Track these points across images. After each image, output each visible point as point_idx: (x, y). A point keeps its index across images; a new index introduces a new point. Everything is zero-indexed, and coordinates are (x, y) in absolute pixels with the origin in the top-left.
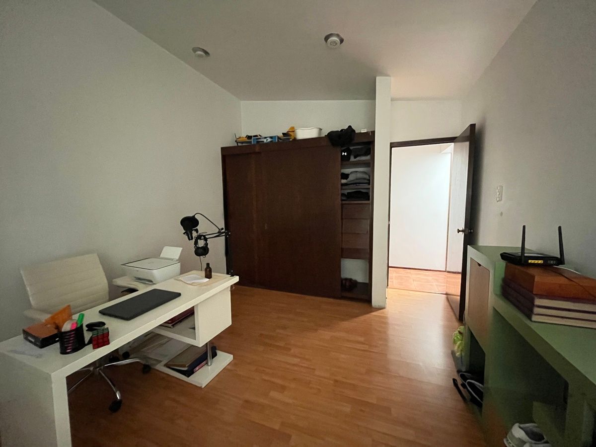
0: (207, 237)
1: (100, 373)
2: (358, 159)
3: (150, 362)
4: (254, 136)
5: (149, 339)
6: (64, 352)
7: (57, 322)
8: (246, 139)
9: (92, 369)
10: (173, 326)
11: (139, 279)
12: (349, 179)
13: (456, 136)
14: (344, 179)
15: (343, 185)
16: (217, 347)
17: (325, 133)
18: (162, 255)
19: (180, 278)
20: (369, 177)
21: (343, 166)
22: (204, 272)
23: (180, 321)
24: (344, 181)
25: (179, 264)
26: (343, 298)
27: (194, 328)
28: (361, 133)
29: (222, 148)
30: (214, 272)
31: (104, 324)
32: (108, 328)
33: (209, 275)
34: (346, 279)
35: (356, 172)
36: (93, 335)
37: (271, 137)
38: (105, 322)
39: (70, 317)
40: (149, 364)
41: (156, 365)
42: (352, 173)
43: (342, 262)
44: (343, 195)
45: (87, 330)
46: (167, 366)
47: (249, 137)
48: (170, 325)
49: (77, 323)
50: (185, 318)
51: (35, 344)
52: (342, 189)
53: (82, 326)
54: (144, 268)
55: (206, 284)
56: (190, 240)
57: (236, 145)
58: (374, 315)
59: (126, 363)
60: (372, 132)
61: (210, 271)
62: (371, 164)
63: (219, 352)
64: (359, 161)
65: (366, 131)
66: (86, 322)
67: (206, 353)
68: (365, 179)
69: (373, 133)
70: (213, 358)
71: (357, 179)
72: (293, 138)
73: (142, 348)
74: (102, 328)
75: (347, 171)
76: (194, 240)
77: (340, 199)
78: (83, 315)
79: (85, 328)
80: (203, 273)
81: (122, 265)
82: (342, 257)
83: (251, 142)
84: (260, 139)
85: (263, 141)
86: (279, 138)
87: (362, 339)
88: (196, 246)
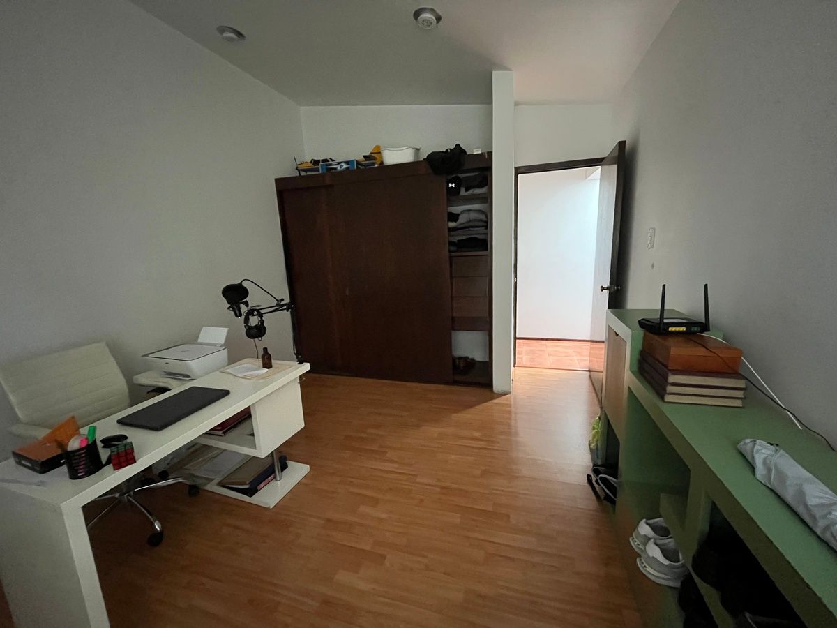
0: (262, 311)
1: (128, 500)
2: (470, 192)
3: (198, 482)
4: (323, 161)
5: (193, 453)
6: (74, 476)
7: (59, 439)
8: (311, 165)
9: (117, 495)
10: (224, 433)
11: (171, 375)
12: (459, 222)
13: (604, 156)
14: (452, 221)
15: (451, 230)
16: (287, 456)
17: (423, 156)
18: (199, 340)
19: (228, 370)
20: (487, 217)
21: (450, 203)
22: (261, 359)
23: (234, 427)
24: (452, 224)
25: (226, 350)
26: (455, 383)
27: (253, 435)
28: (473, 155)
29: (277, 181)
30: (274, 359)
31: (125, 437)
32: (131, 442)
33: (267, 364)
34: (460, 358)
35: (470, 210)
36: (111, 452)
37: (347, 163)
38: (126, 435)
39: (76, 432)
40: (197, 483)
41: (206, 484)
42: (463, 212)
43: (453, 336)
44: (451, 243)
45: (103, 447)
46: (222, 485)
47: (316, 162)
48: (220, 433)
49: (87, 439)
50: (240, 422)
51: (32, 469)
52: (449, 235)
53: (95, 442)
54: (175, 359)
55: (264, 377)
56: (238, 317)
57: (298, 175)
58: (496, 403)
59: (165, 484)
60: (488, 153)
61: (270, 358)
62: (487, 199)
63: (290, 463)
64: (473, 195)
65: (480, 152)
66: (99, 437)
67: (272, 466)
68: (481, 221)
69: (490, 154)
70: (282, 471)
71: (470, 221)
72: (379, 163)
73: (185, 465)
74: (124, 442)
75: (456, 209)
76: (243, 317)
77: (447, 250)
78: (95, 428)
79: (100, 445)
80: (259, 362)
81: (145, 356)
82: (454, 330)
83: (317, 170)
84: (331, 165)
85: (336, 169)
86: (358, 163)
87: (477, 434)
88: (247, 325)
